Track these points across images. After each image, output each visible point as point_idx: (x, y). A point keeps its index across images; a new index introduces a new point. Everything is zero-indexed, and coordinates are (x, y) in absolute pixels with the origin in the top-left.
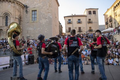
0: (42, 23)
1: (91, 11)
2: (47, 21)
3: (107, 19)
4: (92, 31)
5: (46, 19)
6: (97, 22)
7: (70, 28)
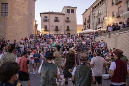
0: (15, 20)
1: (69, 10)
2: (21, 18)
3: (85, 19)
4: (70, 31)
5: (21, 15)
6: (75, 22)
7: (47, 26)
